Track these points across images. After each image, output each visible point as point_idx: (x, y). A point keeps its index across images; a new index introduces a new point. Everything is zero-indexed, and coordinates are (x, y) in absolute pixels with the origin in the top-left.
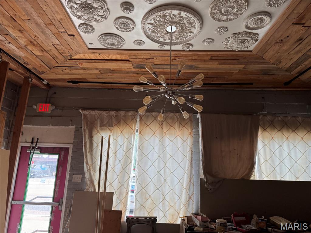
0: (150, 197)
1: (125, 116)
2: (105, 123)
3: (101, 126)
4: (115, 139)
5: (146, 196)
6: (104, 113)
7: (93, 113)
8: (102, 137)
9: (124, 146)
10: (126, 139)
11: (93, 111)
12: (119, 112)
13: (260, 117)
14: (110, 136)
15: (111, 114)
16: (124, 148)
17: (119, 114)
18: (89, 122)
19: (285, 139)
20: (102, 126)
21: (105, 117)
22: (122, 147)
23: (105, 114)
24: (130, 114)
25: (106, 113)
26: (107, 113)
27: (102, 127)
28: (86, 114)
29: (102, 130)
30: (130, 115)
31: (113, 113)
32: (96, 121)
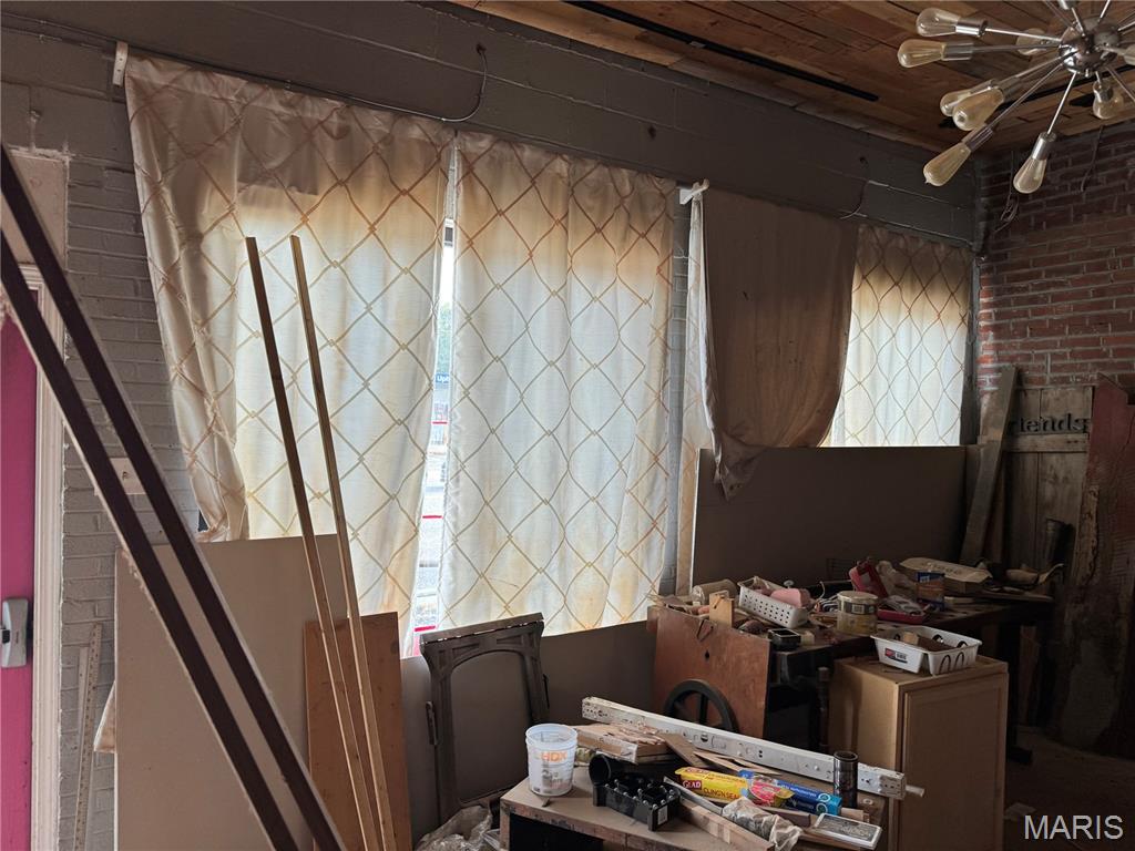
0: (510, 537)
1: (388, 140)
2: (274, 164)
3: (245, 178)
4: (333, 264)
5: (495, 535)
6: (274, 103)
7: (200, 85)
8: (251, 243)
9: (385, 307)
10: (395, 271)
11: (201, 77)
12: (355, 109)
13: (861, 230)
14: (295, 241)
15: (309, 115)
16: (385, 315)
17: (354, 125)
18: (172, 145)
19: (904, 314)
20: (253, 181)
21: (277, 122)
22: (377, 310)
23: (278, 108)
24: (416, 132)
25: (281, 103)
26: (289, 105)
27: (253, 187)
28: (152, 84)
29: (249, 201)
30: (418, 141)
31: (322, 110)
32: (221, 138)
